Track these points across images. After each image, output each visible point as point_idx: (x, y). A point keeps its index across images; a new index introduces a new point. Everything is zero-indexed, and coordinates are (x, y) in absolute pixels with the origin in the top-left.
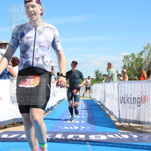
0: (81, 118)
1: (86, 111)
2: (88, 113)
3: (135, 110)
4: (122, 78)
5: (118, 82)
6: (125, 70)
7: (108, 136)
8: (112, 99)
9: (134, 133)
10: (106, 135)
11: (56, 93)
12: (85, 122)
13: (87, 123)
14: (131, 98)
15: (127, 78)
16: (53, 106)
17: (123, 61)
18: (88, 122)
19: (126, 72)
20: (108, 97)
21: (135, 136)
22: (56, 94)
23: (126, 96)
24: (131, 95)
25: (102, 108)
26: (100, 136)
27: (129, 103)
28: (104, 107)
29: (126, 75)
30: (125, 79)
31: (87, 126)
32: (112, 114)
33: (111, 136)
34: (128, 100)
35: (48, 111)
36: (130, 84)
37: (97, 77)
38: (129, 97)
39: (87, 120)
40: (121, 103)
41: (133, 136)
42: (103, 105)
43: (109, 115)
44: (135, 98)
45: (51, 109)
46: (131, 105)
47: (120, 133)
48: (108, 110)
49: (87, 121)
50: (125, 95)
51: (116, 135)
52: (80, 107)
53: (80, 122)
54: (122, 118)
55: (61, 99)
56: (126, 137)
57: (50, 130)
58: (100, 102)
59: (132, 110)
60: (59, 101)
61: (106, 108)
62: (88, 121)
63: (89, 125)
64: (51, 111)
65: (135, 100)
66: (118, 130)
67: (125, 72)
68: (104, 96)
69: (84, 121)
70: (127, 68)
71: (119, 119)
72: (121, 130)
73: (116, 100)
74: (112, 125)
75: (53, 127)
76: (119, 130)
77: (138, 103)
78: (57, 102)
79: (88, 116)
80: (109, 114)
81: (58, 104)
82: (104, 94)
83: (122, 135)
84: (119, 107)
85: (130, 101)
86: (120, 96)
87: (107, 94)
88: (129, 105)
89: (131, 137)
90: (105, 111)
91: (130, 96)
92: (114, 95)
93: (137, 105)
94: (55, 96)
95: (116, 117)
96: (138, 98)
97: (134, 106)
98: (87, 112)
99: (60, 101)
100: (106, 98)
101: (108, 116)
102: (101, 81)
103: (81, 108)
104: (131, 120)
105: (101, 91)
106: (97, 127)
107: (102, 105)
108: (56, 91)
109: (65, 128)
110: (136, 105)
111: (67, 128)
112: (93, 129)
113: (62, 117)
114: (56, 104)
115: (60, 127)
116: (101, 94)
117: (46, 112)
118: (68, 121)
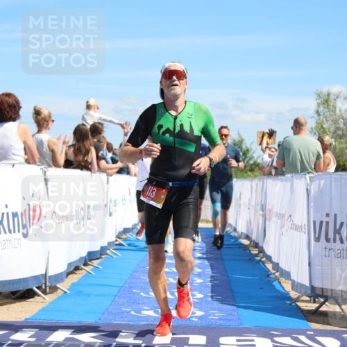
1: (206, 262)
2: (212, 268)
5: (307, 176)
7: (276, 339)
10: (271, 337)
11: (115, 206)
12: (206, 296)
13: (210, 299)
16: (106, 244)
17: (318, 112)
18: (212, 297)
22: (114, 208)
23: (331, 220)
25: (257, 255)
26: (253, 341)
27: (342, 242)
28: (261, 251)
31: (211, 309)
32: (287, 275)
33: (287, 341)
34: (337, 231)
35: (91, 260)
38: (342, 224)
39: (210, 290)
40: (317, 239)
42: (260, 245)
43: (278, 278)
45: (98, 256)
47: (313, 331)
49: (210, 294)
50: (328, 215)
51: (302, 338)
57: (100, 319)
58: (248, 237)
60: (122, 230)
62: (212, 292)
63: (216, 304)
64: (97, 261)
66: (306, 322)
68: (261, 220)
69: (200, 292)
75: (107, 310)
78: (116, 234)
79: (212, 277)
81: (120, 241)
83: (318, 338)
86: (312, 219)
87: (271, 211)
89: (346, 345)
91: (345, 220)
94: (111, 215)
98: (209, 267)
99: (126, 231)
102: (249, 173)
105: (252, 203)
106: (241, 311)
107: (256, 245)
108: (115, 201)
109: (143, 312)
111: (151, 313)
112: (231, 317)
113: (133, 281)
114: (114, 239)
115: (129, 312)
116: (252, 211)
117: (85, 265)
118: (151, 294)
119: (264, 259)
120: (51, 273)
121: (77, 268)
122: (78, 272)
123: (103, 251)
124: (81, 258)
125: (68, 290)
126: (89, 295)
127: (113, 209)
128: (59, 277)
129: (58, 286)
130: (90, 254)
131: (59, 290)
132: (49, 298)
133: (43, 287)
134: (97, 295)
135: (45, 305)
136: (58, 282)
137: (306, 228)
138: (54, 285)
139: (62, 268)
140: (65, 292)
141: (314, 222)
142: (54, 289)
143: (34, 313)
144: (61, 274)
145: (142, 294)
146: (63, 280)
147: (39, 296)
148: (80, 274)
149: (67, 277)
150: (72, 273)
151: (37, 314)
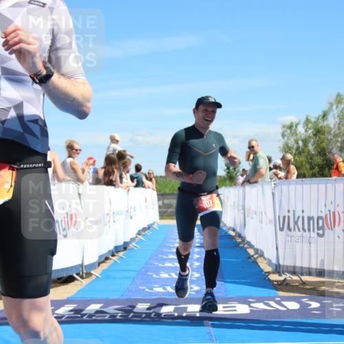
1: (202, 250)
3: (313, 246)
4: (282, 174)
5: (273, 183)
6: (289, 156)
7: (252, 305)
8: (261, 222)
9: (312, 296)
10: (249, 303)
11: (134, 211)
12: (201, 276)
14: (303, 217)
15: (294, 174)
16: (128, 240)
17: (283, 136)
19: (293, 160)
20: (252, 218)
21: (315, 305)
23: (291, 214)
24: (303, 212)
25: (240, 243)
26: (234, 307)
27: (299, 231)
28: (244, 239)
29: (292, 167)
30: (289, 176)
32: (262, 255)
33: (261, 306)
34: (296, 223)
35: (117, 252)
36: (299, 187)
37: (228, 173)
38: (299, 217)
40: (282, 230)
41: (310, 305)
42: (242, 235)
43: (255, 259)
44: (313, 218)
45: (122, 249)
46: (305, 234)
47: (280, 297)
48: (251, 246)
50: (289, 211)
51: (272, 303)
54: (285, 264)
55: (146, 226)
56: (293, 306)
57: (122, 296)
58: (234, 230)
59: (306, 246)
60: (141, 228)
61: (249, 243)
64: (123, 253)
65: (311, 222)
66: (275, 291)
67: (290, 161)
68: (242, 216)
69: (198, 272)
70: (294, 152)
71: (276, 266)
72: (283, 291)
73: (268, 224)
74: (262, 280)
75: (128, 288)
76: (278, 292)
77: (318, 229)
78: (137, 232)
80: (255, 256)
81: (140, 237)
82: (242, 211)
83: (284, 303)
84: (276, 240)
85: (301, 226)
86: (277, 214)
87: (249, 210)
88: (301, 233)
89: (304, 307)
90: (245, 249)
91: (301, 214)
92: (265, 213)
93: (318, 234)
94: (131, 218)
95: (270, 263)
96: (319, 218)
97: (310, 237)
99: (144, 229)
100: (247, 219)
101: (251, 261)
104: (305, 268)
105: (236, 205)
106: (228, 285)
107: (240, 236)
108: (134, 208)
109: (154, 289)
110: (314, 235)
111: (161, 290)
113: (148, 266)
114: (135, 236)
115: (144, 290)
116: (236, 210)
117: (113, 255)
118: (161, 275)
119: (246, 246)
120: (86, 263)
121: (107, 259)
122: (108, 261)
123: (125, 247)
124: (110, 251)
125: (100, 275)
126: (115, 278)
127: (133, 213)
128: (92, 266)
129: (92, 272)
130: (116, 247)
131: (93, 276)
132: (85, 282)
133: (81, 273)
134: (120, 278)
135: (83, 287)
136: (92, 269)
138: (89, 272)
139: (95, 259)
140: (97, 277)
142: (89, 275)
143: (74, 293)
144: (94, 263)
145: (155, 276)
146: (95, 268)
147: (78, 280)
148: (108, 263)
149: (99, 265)
150: (103, 262)
151: (75, 294)
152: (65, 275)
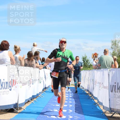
0: (68, 106)
1: (73, 99)
2: (76, 101)
12: (73, 111)
16: (38, 93)
18: (75, 111)
22: (42, 80)
25: (91, 97)
28: (92, 95)
34: (118, 89)
35: (33, 98)
37: (84, 64)
39: (75, 109)
50: (115, 83)
52: (67, 95)
53: (68, 111)
58: (88, 91)
60: (44, 88)
62: (75, 110)
63: (77, 114)
64: (36, 99)
69: (71, 110)
78: (42, 89)
79: (75, 104)
80: (98, 104)
81: (44, 92)
82: (92, 82)
84: (109, 96)
87: (96, 81)
94: (40, 83)
98: (74, 101)
100: (94, 86)
102: (88, 68)
103: (68, 97)
107: (91, 93)
108: (42, 78)
109: (51, 116)
111: (54, 117)
112: (82, 119)
114: (42, 91)
116: (89, 81)
117: (31, 100)
118: (54, 110)
119: (93, 98)
120: (19, 103)
121: (29, 101)
122: (29, 102)
123: (38, 95)
124: (30, 98)
125: (25, 109)
129: (22, 107)
130: (33, 96)
131: (22, 109)
133: (17, 108)
137: (108, 88)
138: (20, 107)
140: (24, 110)
141: (111, 85)
143: (13, 117)
144: (23, 103)
145: (51, 110)
146: (23, 105)
148: (30, 103)
149: (25, 104)
150: (27, 103)
152: (9, 108)
